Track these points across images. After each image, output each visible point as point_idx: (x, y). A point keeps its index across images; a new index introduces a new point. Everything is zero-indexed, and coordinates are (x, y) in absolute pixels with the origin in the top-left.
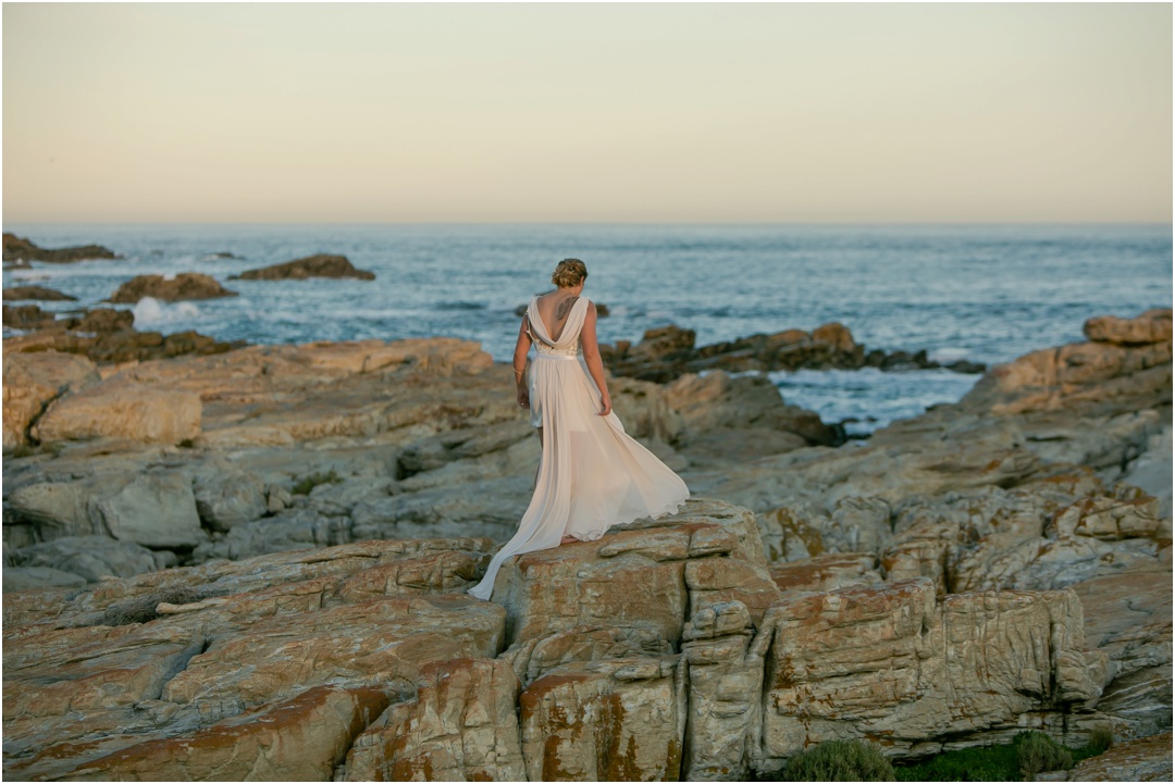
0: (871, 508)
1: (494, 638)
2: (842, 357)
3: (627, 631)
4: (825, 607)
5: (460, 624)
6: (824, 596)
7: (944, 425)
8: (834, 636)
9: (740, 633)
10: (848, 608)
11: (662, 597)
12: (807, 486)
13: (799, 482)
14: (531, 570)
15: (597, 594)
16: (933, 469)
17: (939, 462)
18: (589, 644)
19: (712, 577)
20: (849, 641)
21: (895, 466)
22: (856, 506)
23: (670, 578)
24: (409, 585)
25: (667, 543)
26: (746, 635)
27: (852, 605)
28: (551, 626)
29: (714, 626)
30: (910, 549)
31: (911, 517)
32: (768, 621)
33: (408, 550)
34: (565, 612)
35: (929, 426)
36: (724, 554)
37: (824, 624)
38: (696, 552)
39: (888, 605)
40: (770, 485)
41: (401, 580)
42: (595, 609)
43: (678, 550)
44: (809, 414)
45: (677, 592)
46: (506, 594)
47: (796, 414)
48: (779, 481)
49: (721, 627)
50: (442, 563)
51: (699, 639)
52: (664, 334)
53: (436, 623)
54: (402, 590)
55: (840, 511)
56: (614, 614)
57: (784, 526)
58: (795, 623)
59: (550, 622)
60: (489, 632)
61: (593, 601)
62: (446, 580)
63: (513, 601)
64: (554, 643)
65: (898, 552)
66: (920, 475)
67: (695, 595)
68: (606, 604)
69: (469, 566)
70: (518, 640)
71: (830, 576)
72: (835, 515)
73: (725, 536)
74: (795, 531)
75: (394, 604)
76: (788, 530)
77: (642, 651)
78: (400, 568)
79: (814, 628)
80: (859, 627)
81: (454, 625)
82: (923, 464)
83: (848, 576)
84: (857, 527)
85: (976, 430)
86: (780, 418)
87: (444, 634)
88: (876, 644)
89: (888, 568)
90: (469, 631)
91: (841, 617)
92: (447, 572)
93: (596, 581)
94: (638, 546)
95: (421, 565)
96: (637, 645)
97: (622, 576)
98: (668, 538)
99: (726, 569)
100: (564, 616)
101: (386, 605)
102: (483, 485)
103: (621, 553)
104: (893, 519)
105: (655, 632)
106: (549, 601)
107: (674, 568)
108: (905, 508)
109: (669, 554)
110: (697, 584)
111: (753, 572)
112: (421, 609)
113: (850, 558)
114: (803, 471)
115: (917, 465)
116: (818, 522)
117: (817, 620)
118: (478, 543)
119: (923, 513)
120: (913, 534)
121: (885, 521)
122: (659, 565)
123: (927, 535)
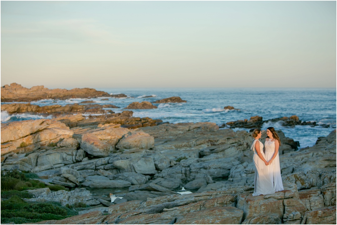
0: (315, 173)
1: (241, 218)
2: (296, 123)
3: (271, 216)
4: (318, 213)
5: (234, 216)
6: (318, 211)
7: (326, 146)
8: (320, 220)
9: (299, 219)
11: (279, 208)
12: (295, 162)
13: (293, 161)
14: (249, 202)
15: (264, 208)
16: (326, 160)
17: (327, 159)
18: (263, 220)
19: (290, 203)
20: (323, 221)
21: (317, 160)
22: (312, 173)
23: (280, 204)
24: (220, 204)
25: (279, 195)
26: (300, 220)
27: (324, 213)
28: (254, 215)
29: (293, 218)
30: (329, 189)
31: (324, 176)
32: (305, 217)
33: (218, 194)
34: (257, 212)
35: (322, 147)
36: (292, 197)
37: (318, 217)
38: (286, 197)
39: (332, 212)
40: (286, 161)
41: (218, 203)
42: (264, 211)
43: (282, 197)
44: (291, 139)
45: (282, 207)
46: (243, 207)
47: (288, 139)
48: (289, 160)
49: (295, 218)
50: (227, 198)
51: (289, 221)
52: (255, 118)
53: (228, 215)
54: (218, 205)
56: (268, 212)
58: (311, 217)
59: (253, 214)
60: (240, 217)
61: (263, 209)
62: (228, 202)
63: (244, 209)
64: (255, 220)
65: (326, 190)
66: (323, 161)
67: (286, 207)
68: (266, 210)
69: (233, 199)
70: (246, 218)
72: (307, 175)
73: (292, 194)
74: (298, 179)
75: (218, 211)
76: (297, 179)
77: (274, 221)
78: (218, 200)
79: (315, 218)
80: (325, 218)
81: (232, 216)
82: (324, 159)
83: (315, 196)
84: (312, 178)
85: (333, 148)
86: (284, 140)
87: (230, 218)
88: (329, 221)
89: (324, 194)
90: (236, 217)
91: (322, 215)
93: (264, 205)
94: (273, 196)
95: (222, 199)
96: (273, 220)
97: (270, 203)
98: (279, 194)
99: (293, 201)
100: (257, 213)
101: (217, 211)
102: (220, 160)
103: (269, 198)
104: (320, 176)
105: (277, 216)
106: (253, 210)
107: (281, 201)
108: (323, 173)
109: (280, 198)
110: (286, 205)
111: (299, 202)
112: (225, 212)
113: (315, 191)
114: (294, 158)
115: (322, 159)
116: (303, 177)
117: (316, 216)
118: (234, 192)
119: (327, 174)
120: (329, 185)
121: (318, 176)
122: (278, 201)
123: (333, 186)
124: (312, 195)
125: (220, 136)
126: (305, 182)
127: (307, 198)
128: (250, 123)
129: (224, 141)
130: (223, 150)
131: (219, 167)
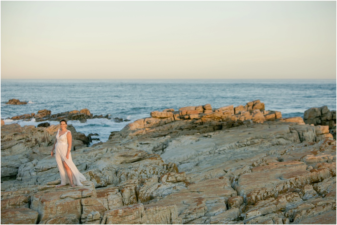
0: (111, 170)
1: (36, 220)
2: (87, 117)
3: (68, 217)
4: (118, 212)
5: (28, 218)
6: (118, 210)
7: (120, 141)
8: (121, 219)
9: (98, 220)
10: (124, 212)
11: (76, 208)
12: (88, 158)
13: (86, 157)
14: (44, 203)
15: (60, 208)
16: (121, 156)
17: (123, 154)
18: (59, 221)
19: (88, 203)
20: (124, 220)
21: (112, 156)
22: (107, 170)
23: (78, 203)
24: (12, 205)
25: (77, 194)
26: (100, 220)
27: (125, 212)
28: (50, 217)
29: (92, 218)
30: (127, 187)
31: (121, 172)
32: (105, 216)
33: (9, 194)
34: (53, 213)
35: (117, 142)
36: (90, 196)
37: (118, 217)
38: (84, 196)
39: (133, 211)
40: (79, 158)
41: (10, 204)
42: (60, 212)
43: (79, 196)
44: (83, 134)
45: (80, 207)
46: (37, 208)
47: (79, 134)
48: (81, 157)
49: (94, 218)
50: (20, 199)
51: (88, 221)
52: (43, 112)
53: (22, 217)
54: (10, 207)
55: (104, 171)
56: (65, 213)
57: (91, 176)
58: (112, 217)
59: (49, 216)
60: (35, 219)
61: (60, 210)
62: (21, 204)
63: (39, 210)
64: (51, 221)
65: (124, 187)
66: (118, 157)
67: (84, 207)
68: (63, 211)
69: (26, 200)
70: (41, 220)
71: (109, 194)
72: (102, 172)
73: (90, 192)
74: (93, 177)
75: (11, 213)
76: (92, 177)
77: (72, 222)
78: (10, 201)
79: (116, 218)
80: (126, 217)
81: (26, 218)
82: (119, 155)
83: (113, 194)
84: (108, 175)
85: (128, 143)
86: (75, 136)
87: (24, 220)
88: (131, 221)
89: (123, 192)
90: (30, 219)
91: (122, 215)
92: (21, 202)
93: (60, 205)
94: (69, 195)
95: (15, 200)
96: (71, 221)
97: (66, 203)
98: (76, 193)
99: (91, 201)
100: (53, 214)
101: (9, 213)
102: (6, 158)
103: (65, 197)
104: (116, 173)
105: (75, 217)
106: (49, 210)
107: (79, 200)
108: (119, 170)
109: (77, 197)
110: (84, 204)
111: (97, 201)
112: (18, 214)
113: (113, 189)
114: (87, 154)
115: (118, 155)
116: (99, 174)
117: (117, 216)
118: (26, 192)
119: (124, 171)
120: (128, 182)
121: (115, 173)
122: (75, 200)
123: (131, 183)
124: (109, 193)
125: (6, 131)
126: (100, 180)
127: (104, 196)
128: (38, 117)
129: (11, 138)
130: (10, 147)
131: (6, 165)
